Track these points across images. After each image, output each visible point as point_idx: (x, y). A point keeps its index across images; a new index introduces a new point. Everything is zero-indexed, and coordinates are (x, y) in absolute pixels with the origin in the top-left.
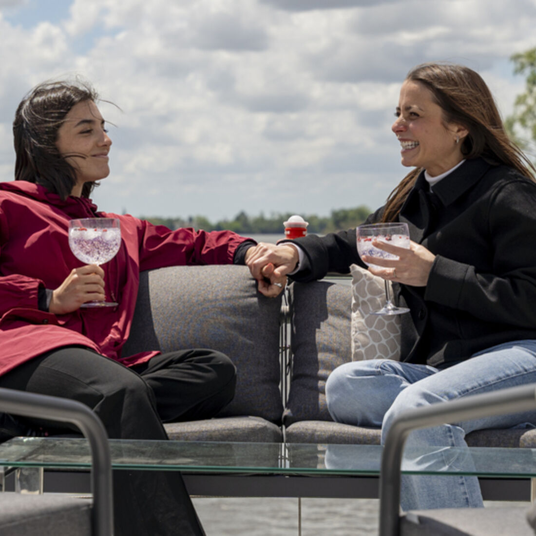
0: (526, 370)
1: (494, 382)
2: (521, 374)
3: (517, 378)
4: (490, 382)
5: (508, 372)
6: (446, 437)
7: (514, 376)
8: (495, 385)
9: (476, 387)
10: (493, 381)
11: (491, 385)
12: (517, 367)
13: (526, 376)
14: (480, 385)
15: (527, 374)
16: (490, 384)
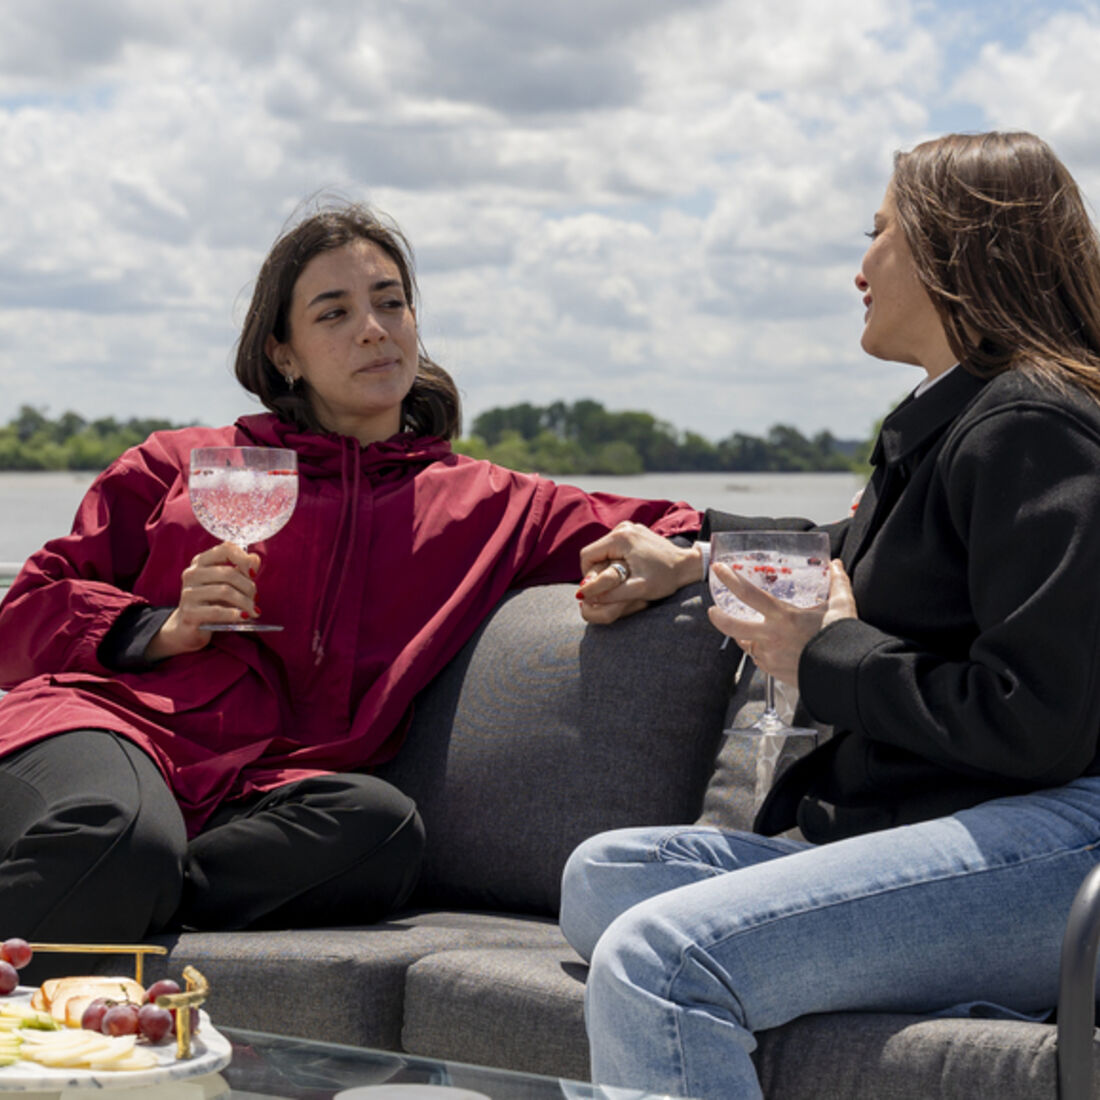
0: (965, 868)
1: (860, 895)
2: (949, 875)
3: (932, 885)
4: (846, 895)
5: (910, 871)
6: (661, 1033)
7: (924, 880)
8: (862, 903)
9: (800, 907)
10: (856, 892)
11: (850, 902)
12: (943, 859)
13: (964, 880)
14: (815, 902)
15: (967, 875)
16: (845, 899)
